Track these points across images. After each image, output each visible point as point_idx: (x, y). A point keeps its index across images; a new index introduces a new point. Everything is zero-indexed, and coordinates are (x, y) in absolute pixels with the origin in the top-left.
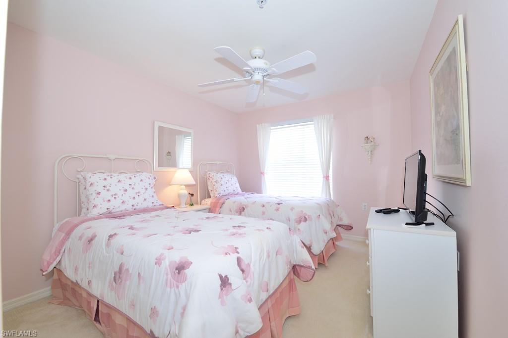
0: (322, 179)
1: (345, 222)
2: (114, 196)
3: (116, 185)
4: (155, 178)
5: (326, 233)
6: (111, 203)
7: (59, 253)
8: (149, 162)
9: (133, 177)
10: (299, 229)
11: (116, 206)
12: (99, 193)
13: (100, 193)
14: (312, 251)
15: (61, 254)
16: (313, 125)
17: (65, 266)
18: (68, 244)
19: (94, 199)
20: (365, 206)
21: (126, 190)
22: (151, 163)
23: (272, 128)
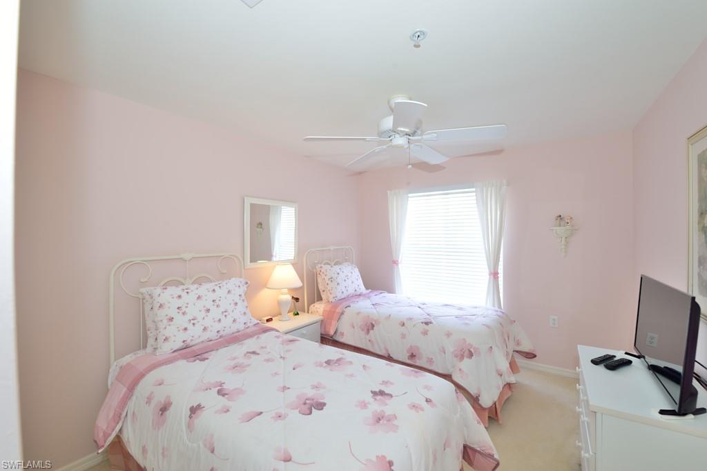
0: (488, 276)
1: (526, 347)
2: (192, 322)
3: (194, 304)
4: (247, 283)
5: (501, 375)
6: (188, 332)
7: (120, 417)
8: (237, 257)
9: (217, 288)
10: (460, 370)
11: (196, 335)
12: (171, 319)
13: (173, 318)
14: (480, 402)
15: (122, 420)
16: (474, 194)
17: (128, 439)
18: (131, 406)
19: (165, 328)
20: (554, 320)
21: (208, 310)
22: (241, 259)
23: (410, 195)
